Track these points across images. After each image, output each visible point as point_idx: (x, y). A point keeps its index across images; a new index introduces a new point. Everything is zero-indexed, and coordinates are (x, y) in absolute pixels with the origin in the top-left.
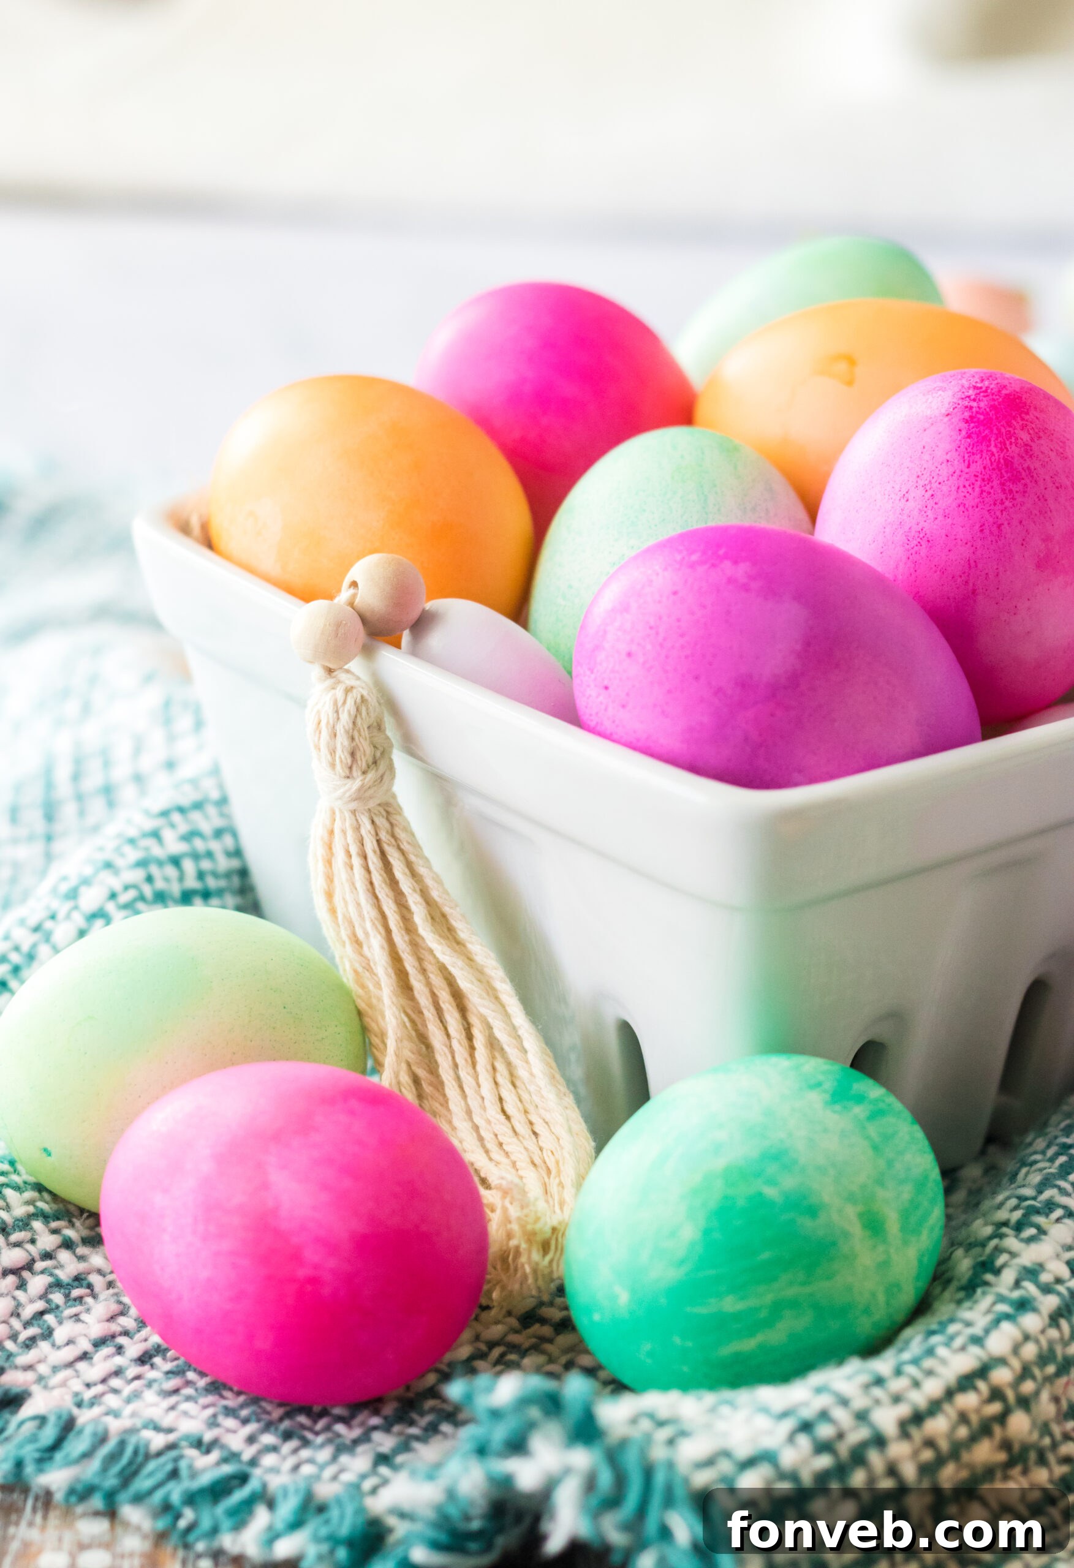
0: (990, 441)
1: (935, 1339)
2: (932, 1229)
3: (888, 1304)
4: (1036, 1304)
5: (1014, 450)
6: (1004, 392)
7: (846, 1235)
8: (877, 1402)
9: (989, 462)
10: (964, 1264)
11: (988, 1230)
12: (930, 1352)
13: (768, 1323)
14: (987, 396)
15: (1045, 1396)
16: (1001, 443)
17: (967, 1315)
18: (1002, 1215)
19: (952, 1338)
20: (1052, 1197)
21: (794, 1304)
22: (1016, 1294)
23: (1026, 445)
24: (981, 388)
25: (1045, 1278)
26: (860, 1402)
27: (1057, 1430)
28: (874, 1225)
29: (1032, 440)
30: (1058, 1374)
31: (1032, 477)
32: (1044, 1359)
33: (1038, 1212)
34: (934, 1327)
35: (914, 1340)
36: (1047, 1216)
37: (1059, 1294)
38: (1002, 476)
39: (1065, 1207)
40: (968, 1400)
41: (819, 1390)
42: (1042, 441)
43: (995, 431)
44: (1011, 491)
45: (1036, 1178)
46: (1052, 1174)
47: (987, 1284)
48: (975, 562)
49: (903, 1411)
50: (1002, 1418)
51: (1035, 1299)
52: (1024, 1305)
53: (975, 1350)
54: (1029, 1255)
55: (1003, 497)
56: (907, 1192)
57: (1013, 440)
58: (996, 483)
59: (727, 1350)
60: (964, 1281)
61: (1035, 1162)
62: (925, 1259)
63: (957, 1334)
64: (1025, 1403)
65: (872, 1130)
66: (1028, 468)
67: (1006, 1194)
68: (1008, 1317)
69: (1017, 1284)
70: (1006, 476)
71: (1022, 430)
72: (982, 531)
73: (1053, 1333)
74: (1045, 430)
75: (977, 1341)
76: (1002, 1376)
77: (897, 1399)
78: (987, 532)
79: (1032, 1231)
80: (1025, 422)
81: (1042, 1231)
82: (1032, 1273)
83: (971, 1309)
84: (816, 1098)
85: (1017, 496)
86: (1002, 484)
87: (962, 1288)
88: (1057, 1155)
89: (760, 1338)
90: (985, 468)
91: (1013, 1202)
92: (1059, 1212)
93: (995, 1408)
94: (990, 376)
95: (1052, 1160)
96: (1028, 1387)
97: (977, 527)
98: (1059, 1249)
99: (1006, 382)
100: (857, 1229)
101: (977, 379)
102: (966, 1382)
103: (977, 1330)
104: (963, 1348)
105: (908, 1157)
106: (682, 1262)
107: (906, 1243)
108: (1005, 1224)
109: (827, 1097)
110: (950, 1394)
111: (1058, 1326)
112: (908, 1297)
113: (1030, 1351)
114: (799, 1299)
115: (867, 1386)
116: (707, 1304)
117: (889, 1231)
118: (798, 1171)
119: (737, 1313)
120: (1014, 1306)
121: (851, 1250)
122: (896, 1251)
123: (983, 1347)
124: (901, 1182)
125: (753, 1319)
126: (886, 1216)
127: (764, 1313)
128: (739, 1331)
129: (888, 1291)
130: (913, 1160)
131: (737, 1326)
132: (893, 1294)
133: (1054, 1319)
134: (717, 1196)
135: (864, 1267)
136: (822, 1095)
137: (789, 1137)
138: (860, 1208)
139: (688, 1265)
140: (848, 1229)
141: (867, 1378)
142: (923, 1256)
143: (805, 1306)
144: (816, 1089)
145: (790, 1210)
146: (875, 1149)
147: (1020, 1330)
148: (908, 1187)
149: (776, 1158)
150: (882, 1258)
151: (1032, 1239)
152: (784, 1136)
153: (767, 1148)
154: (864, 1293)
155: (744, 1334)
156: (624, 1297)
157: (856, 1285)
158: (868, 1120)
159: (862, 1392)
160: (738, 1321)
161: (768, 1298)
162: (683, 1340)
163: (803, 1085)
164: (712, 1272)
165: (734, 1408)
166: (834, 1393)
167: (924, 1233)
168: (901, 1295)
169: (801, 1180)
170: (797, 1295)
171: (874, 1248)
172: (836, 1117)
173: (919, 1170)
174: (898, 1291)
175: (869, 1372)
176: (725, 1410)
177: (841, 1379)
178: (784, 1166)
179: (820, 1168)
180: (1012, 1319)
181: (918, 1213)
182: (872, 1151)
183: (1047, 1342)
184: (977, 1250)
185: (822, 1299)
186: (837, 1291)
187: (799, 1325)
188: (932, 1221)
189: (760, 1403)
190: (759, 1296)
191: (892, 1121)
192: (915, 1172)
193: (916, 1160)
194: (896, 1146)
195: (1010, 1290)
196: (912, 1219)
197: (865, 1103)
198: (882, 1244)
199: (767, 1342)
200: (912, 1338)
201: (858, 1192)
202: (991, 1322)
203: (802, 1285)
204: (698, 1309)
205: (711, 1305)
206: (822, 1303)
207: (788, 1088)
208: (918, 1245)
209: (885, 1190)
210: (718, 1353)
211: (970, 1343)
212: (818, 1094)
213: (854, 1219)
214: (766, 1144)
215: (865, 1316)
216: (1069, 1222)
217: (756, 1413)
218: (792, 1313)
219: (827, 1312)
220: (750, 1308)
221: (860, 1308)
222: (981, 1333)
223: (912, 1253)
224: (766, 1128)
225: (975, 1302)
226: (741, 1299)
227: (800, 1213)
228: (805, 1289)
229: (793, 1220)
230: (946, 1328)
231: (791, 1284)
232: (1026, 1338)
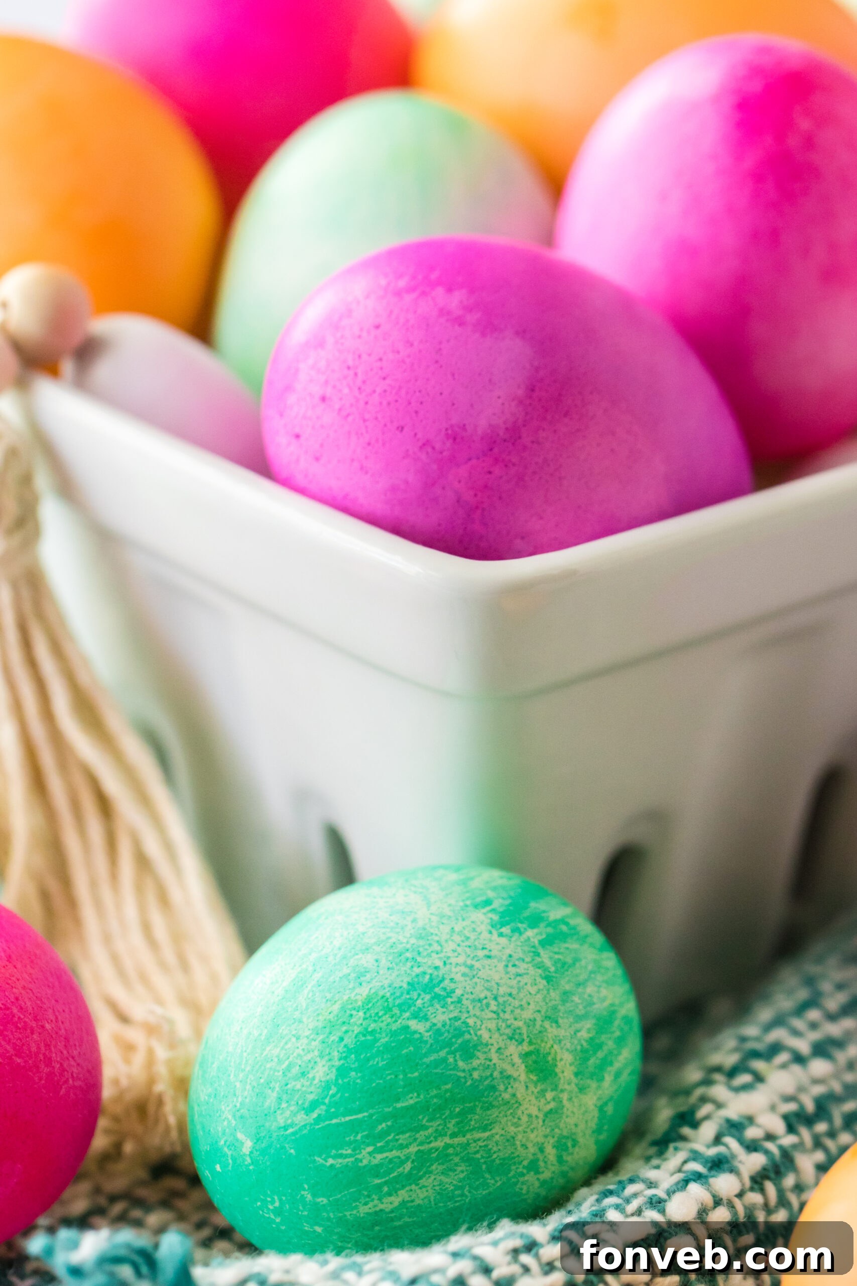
1: (611, 1200)
2: (618, 1075)
3: (560, 1159)
4: (736, 1163)
8: (526, 1269)
10: (663, 1115)
11: (699, 1076)
12: (600, 1215)
13: (411, 1179)
17: (652, 1174)
18: (716, 1059)
19: (628, 1201)
20: (780, 1038)
21: (443, 1156)
22: (713, 1152)
25: (752, 1133)
28: (542, 1068)
33: (756, 1054)
34: (611, 1187)
35: (588, 1201)
36: (769, 1060)
37: (767, 1152)
39: (792, 1050)
41: (455, 1255)
45: (768, 1016)
46: (786, 1011)
47: (684, 1139)
51: (734, 1156)
52: (718, 1164)
53: (652, 1214)
54: (737, 1105)
56: (586, 1031)
59: (363, 1210)
60: (659, 1135)
62: (610, 1109)
63: (635, 1195)
65: (545, 957)
67: (730, 1032)
68: (698, 1177)
69: (717, 1140)
73: (755, 1198)
75: (657, 1203)
79: (748, 1078)
81: (759, 1078)
82: (735, 1127)
83: (658, 1167)
84: (481, 918)
87: (655, 1143)
89: (403, 1194)
91: (735, 1042)
92: (783, 1057)
95: (793, 993)
98: (777, 1100)
100: (520, 1072)
103: (660, 1193)
104: (638, 1213)
105: (590, 989)
106: (314, 1105)
107: (582, 1089)
108: (718, 1069)
109: (496, 918)
111: (762, 1191)
113: (720, 1217)
114: (451, 1151)
115: (515, 1252)
116: (341, 1156)
117: (561, 1075)
118: (452, 1003)
119: (377, 1166)
120: (709, 1165)
121: (514, 1095)
122: (570, 1099)
123: (663, 1212)
124: (579, 1018)
125: (395, 1174)
126: (558, 1059)
127: (408, 1166)
128: (379, 1187)
129: (561, 1146)
130: (598, 992)
131: (377, 1181)
132: (566, 1149)
133: (758, 1181)
134: (357, 1030)
135: (530, 1116)
136: (490, 915)
137: (445, 963)
138: (526, 1048)
139: (320, 1110)
140: (510, 1071)
141: (518, 1243)
142: (606, 1104)
143: (457, 1159)
144: (483, 908)
145: (441, 1049)
146: (548, 979)
147: (711, 1192)
148: (588, 1024)
149: (428, 988)
150: (552, 1105)
151: (745, 1088)
152: (439, 963)
153: (417, 975)
154: (530, 1145)
155: (386, 1189)
156: (248, 1145)
157: (520, 1137)
158: (543, 947)
159: (509, 1258)
160: (377, 1176)
161: (413, 1149)
162: (314, 1195)
163: (468, 903)
164: (348, 1118)
165: (360, 1274)
166: (475, 1258)
167: (608, 1078)
168: (577, 1149)
169: (455, 1014)
170: (447, 1146)
171: (543, 1092)
172: (503, 941)
173: (606, 1004)
174: (574, 1146)
175: (522, 1236)
176: (350, 1276)
177: (489, 1244)
178: (437, 997)
179: (480, 1001)
180: (704, 1180)
181: (600, 1054)
182: (544, 982)
183: (745, 1207)
184: (681, 1100)
185: (477, 1152)
186: (497, 1143)
187: (450, 1181)
188: (617, 1065)
189: (390, 1268)
190: (401, 1147)
191: (575, 946)
192: (599, 1007)
193: (604, 992)
194: (577, 976)
195: (708, 1147)
196: (592, 1061)
197: (542, 925)
198: (552, 1090)
199: (412, 1201)
200: (585, 1199)
201: (524, 1030)
202: (677, 1183)
203: (454, 1135)
204: (331, 1161)
205: (346, 1156)
206: (478, 1156)
207: (450, 905)
208: (600, 1092)
209: (559, 1026)
210: (355, 1212)
211: (648, 1206)
212: (485, 914)
213: (517, 1060)
214: (417, 970)
215: (532, 1173)
216: (796, 1068)
217: (383, 1279)
218: (441, 1168)
219: (484, 1167)
220: (391, 1161)
221: (525, 1163)
222: (663, 1195)
223: (590, 1100)
224: (419, 953)
225: (665, 1160)
226: (381, 1150)
227: (453, 1053)
228: (456, 1140)
229: (444, 1060)
230: (624, 1188)
231: (439, 1134)
232: (718, 1202)
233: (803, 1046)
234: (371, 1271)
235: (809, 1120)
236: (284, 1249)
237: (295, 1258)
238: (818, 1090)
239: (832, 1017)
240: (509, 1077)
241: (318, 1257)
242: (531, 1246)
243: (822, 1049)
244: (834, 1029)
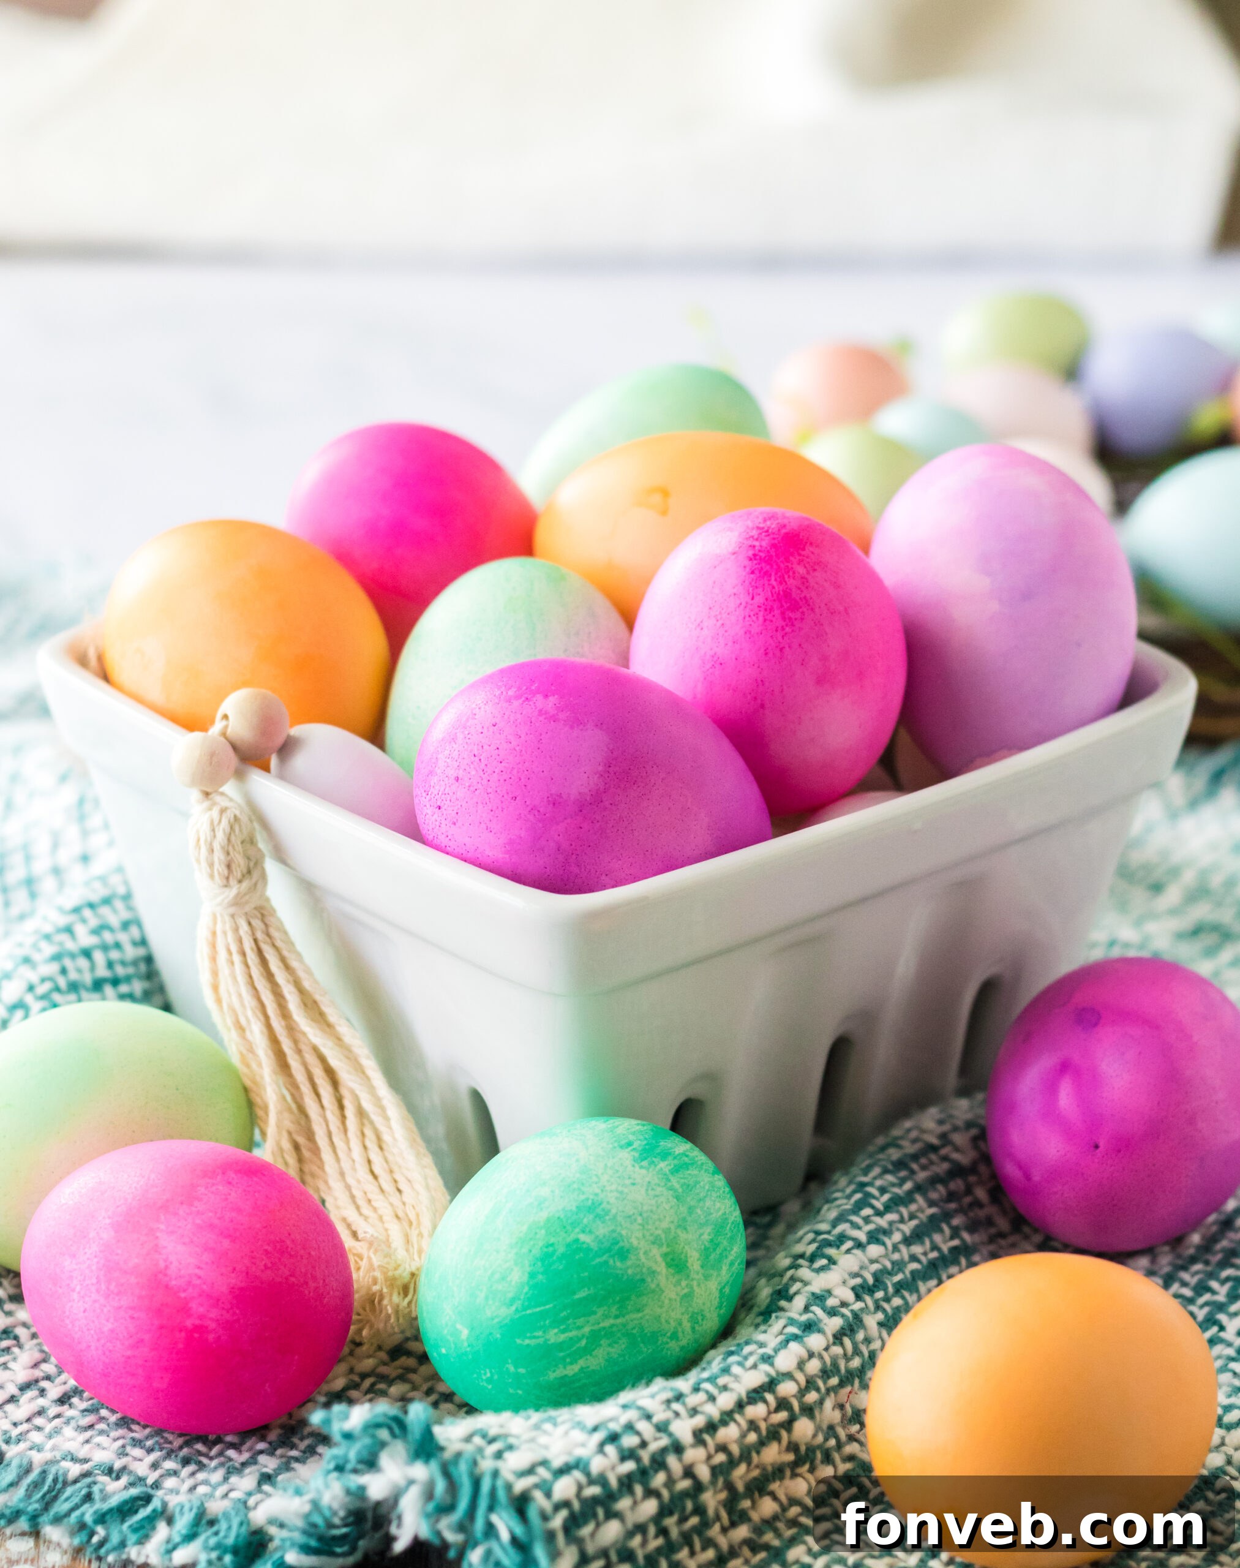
0: (770, 576)
1: (733, 1359)
2: (732, 1264)
3: (693, 1328)
4: (822, 1325)
5: (791, 582)
6: (784, 531)
7: (653, 1273)
8: (677, 1414)
9: (770, 594)
10: (764, 1292)
11: (787, 1262)
12: (726, 1371)
13: (587, 1351)
14: (769, 535)
15: (829, 1404)
16: (780, 577)
17: (761, 1337)
18: (799, 1248)
19: (746, 1358)
20: (844, 1231)
21: (609, 1333)
22: (804, 1318)
23: (803, 578)
24: (763, 528)
25: (831, 1302)
26: (660, 1416)
27: (842, 1434)
28: (677, 1264)
29: (808, 573)
30: (842, 1384)
31: (809, 605)
32: (825, 1374)
33: (829, 1244)
34: (733, 1349)
35: (715, 1360)
36: (838, 1247)
37: (843, 1316)
38: (782, 606)
39: (854, 1239)
40: (757, 1411)
41: (625, 1407)
42: (816, 574)
43: (775, 567)
44: (790, 619)
45: (833, 1214)
46: (845, 1210)
47: (782, 1309)
48: (762, 681)
49: (699, 1421)
50: (788, 1425)
51: (820, 1321)
52: (809, 1327)
53: (765, 1367)
54: (819, 1282)
55: (784, 624)
56: (707, 1234)
57: (791, 573)
58: (777, 612)
59: (552, 1376)
60: (763, 1307)
61: (836, 1199)
62: (727, 1290)
63: (751, 1354)
64: (809, 1411)
65: (675, 1182)
66: (805, 597)
67: (806, 1229)
68: (796, 1338)
69: (806, 1309)
70: (786, 606)
71: (799, 564)
72: (766, 654)
73: (837, 1350)
74: (819, 563)
75: (767, 1359)
76: (787, 1389)
77: (694, 1412)
78: (771, 655)
79: (824, 1262)
80: (801, 558)
81: (832, 1261)
82: (819, 1299)
83: (765, 1332)
84: (626, 1156)
85: (795, 623)
86: (783, 614)
87: (761, 1314)
88: (854, 1192)
89: (581, 1363)
90: (767, 599)
91: (811, 1236)
92: (849, 1244)
93: (783, 1416)
94: (773, 517)
95: (849, 1197)
96: (812, 1397)
97: (762, 650)
98: (847, 1277)
99: (786, 521)
100: (662, 1268)
101: (760, 519)
102: (756, 1395)
103: (768, 1350)
104: (755, 1366)
105: (708, 1203)
106: (512, 1301)
107: (707, 1277)
108: (802, 1256)
109: (636, 1155)
110: (740, 1406)
111: (842, 1344)
112: (712, 1323)
113: (814, 1366)
114: (614, 1329)
115: (668, 1402)
116: (535, 1337)
117: (691, 1268)
118: (610, 1220)
119: (561, 1343)
120: (803, 1328)
121: (658, 1285)
122: (699, 1285)
123: (772, 1365)
124: (701, 1226)
125: (575, 1348)
126: (689, 1255)
127: (584, 1342)
128: (563, 1359)
129: (694, 1319)
130: (714, 1205)
131: (562, 1354)
132: (697, 1323)
133: (838, 1338)
134: (541, 1244)
135: (670, 1300)
136: (632, 1153)
137: (602, 1191)
138: (665, 1249)
139: (518, 1304)
140: (655, 1267)
141: (669, 1395)
142: (724, 1287)
143: (619, 1335)
144: (627, 1148)
145: (604, 1254)
146: (678, 1198)
147: (806, 1348)
148: (708, 1230)
149: (591, 1209)
150: (686, 1291)
151: (822, 1269)
152: (598, 1191)
153: (583, 1201)
154: (672, 1322)
155: (568, 1360)
156: (465, 1333)
157: (664, 1315)
158: (672, 1173)
159: (664, 1407)
160: (561, 1350)
161: (587, 1330)
162: (516, 1367)
163: (616, 1145)
164: (538, 1309)
165: (555, 1425)
166: (639, 1408)
167: (725, 1268)
168: (705, 1322)
169: (613, 1227)
170: (612, 1326)
171: (678, 1283)
172: (644, 1171)
173: (720, 1213)
174: (702, 1320)
175: (672, 1389)
176: (548, 1426)
177: (648, 1397)
178: (598, 1216)
179: (629, 1217)
180: (799, 1339)
181: (718, 1251)
182: (675, 1200)
183: (831, 1358)
184: (776, 1279)
185: (634, 1328)
186: (647, 1320)
187: (615, 1351)
188: (731, 1258)
189: (577, 1419)
190: (579, 1328)
191: (696, 1172)
192: (715, 1216)
193: (718, 1205)
194: (698, 1194)
195: (801, 1314)
196: (712, 1257)
197: (670, 1158)
198: (686, 1280)
199: (588, 1367)
200: (714, 1359)
201: (663, 1236)
202: (781, 1343)
203: (616, 1317)
204: (527, 1342)
205: (538, 1337)
206: (634, 1331)
207: (602, 1148)
208: (720, 1279)
209: (687, 1232)
210: (546, 1378)
211: (761, 1361)
212: (629, 1153)
213: (659, 1259)
214: (582, 1197)
215: (674, 1342)
216: (857, 1252)
217: (573, 1428)
218: (608, 1342)
219: (639, 1339)
220: (571, 1339)
221: (669, 1334)
222: (771, 1353)
223: (713, 1285)
224: (583, 1184)
225: (770, 1326)
226: (563, 1331)
227: (613, 1256)
228: (619, 1321)
229: (606, 1262)
230: (742, 1349)
231: (606, 1317)
232: (811, 1355)
233: (862, 1236)
234: (563, 1422)
235: (871, 1291)
236: (497, 1409)
237: (506, 1415)
238: (875, 1267)
239: (879, 1214)
240: (654, 1272)
241: (523, 1413)
242: (679, 1397)
243: (874, 1237)
244: (883, 1222)
